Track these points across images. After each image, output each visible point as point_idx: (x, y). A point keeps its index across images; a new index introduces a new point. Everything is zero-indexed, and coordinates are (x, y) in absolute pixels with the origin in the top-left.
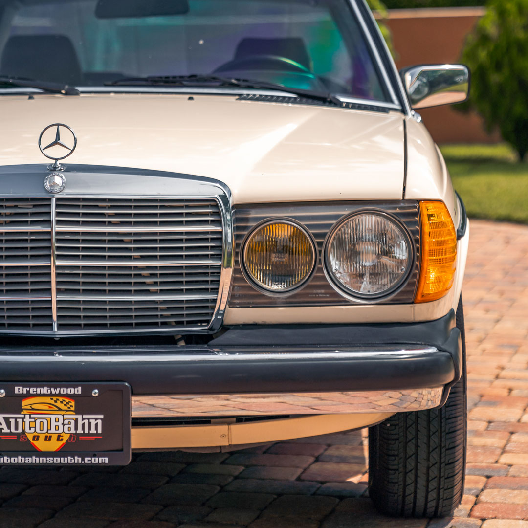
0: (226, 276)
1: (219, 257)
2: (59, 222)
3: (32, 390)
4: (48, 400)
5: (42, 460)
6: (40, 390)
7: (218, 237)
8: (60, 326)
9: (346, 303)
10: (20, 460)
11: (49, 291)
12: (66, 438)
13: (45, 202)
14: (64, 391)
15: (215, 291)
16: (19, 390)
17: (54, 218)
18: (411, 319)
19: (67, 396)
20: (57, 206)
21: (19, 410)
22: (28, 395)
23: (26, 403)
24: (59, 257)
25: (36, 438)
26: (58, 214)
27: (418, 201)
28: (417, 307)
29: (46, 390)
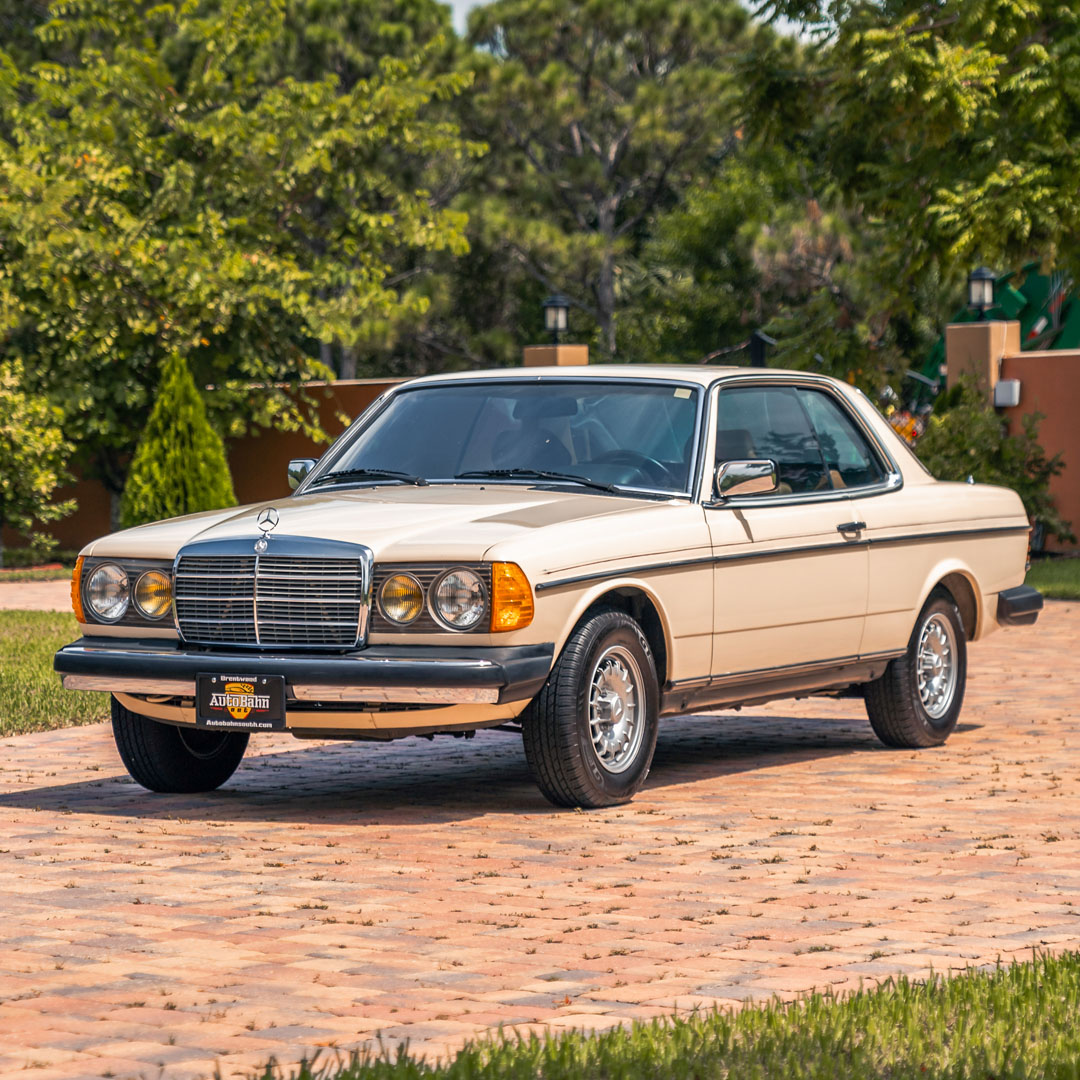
0: (364, 611)
1: (358, 597)
2: (260, 572)
3: (230, 679)
4: (239, 685)
5: (236, 724)
6: (234, 679)
7: (359, 584)
8: (262, 641)
9: (445, 631)
10: (223, 723)
11: (253, 617)
12: (249, 710)
13: (252, 560)
14: (247, 679)
15: (357, 621)
16: (223, 678)
17: (257, 569)
18: (488, 643)
19: (249, 683)
20: (260, 562)
21: (223, 691)
22: (228, 682)
23: (227, 687)
24: (260, 595)
25: (233, 710)
26: (261, 567)
27: (492, 562)
28: (492, 635)
29: (237, 679)
